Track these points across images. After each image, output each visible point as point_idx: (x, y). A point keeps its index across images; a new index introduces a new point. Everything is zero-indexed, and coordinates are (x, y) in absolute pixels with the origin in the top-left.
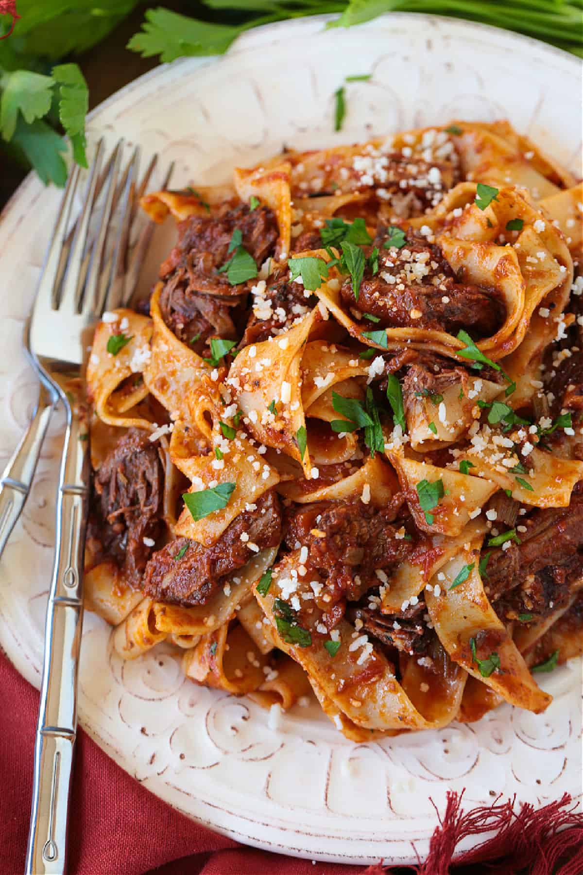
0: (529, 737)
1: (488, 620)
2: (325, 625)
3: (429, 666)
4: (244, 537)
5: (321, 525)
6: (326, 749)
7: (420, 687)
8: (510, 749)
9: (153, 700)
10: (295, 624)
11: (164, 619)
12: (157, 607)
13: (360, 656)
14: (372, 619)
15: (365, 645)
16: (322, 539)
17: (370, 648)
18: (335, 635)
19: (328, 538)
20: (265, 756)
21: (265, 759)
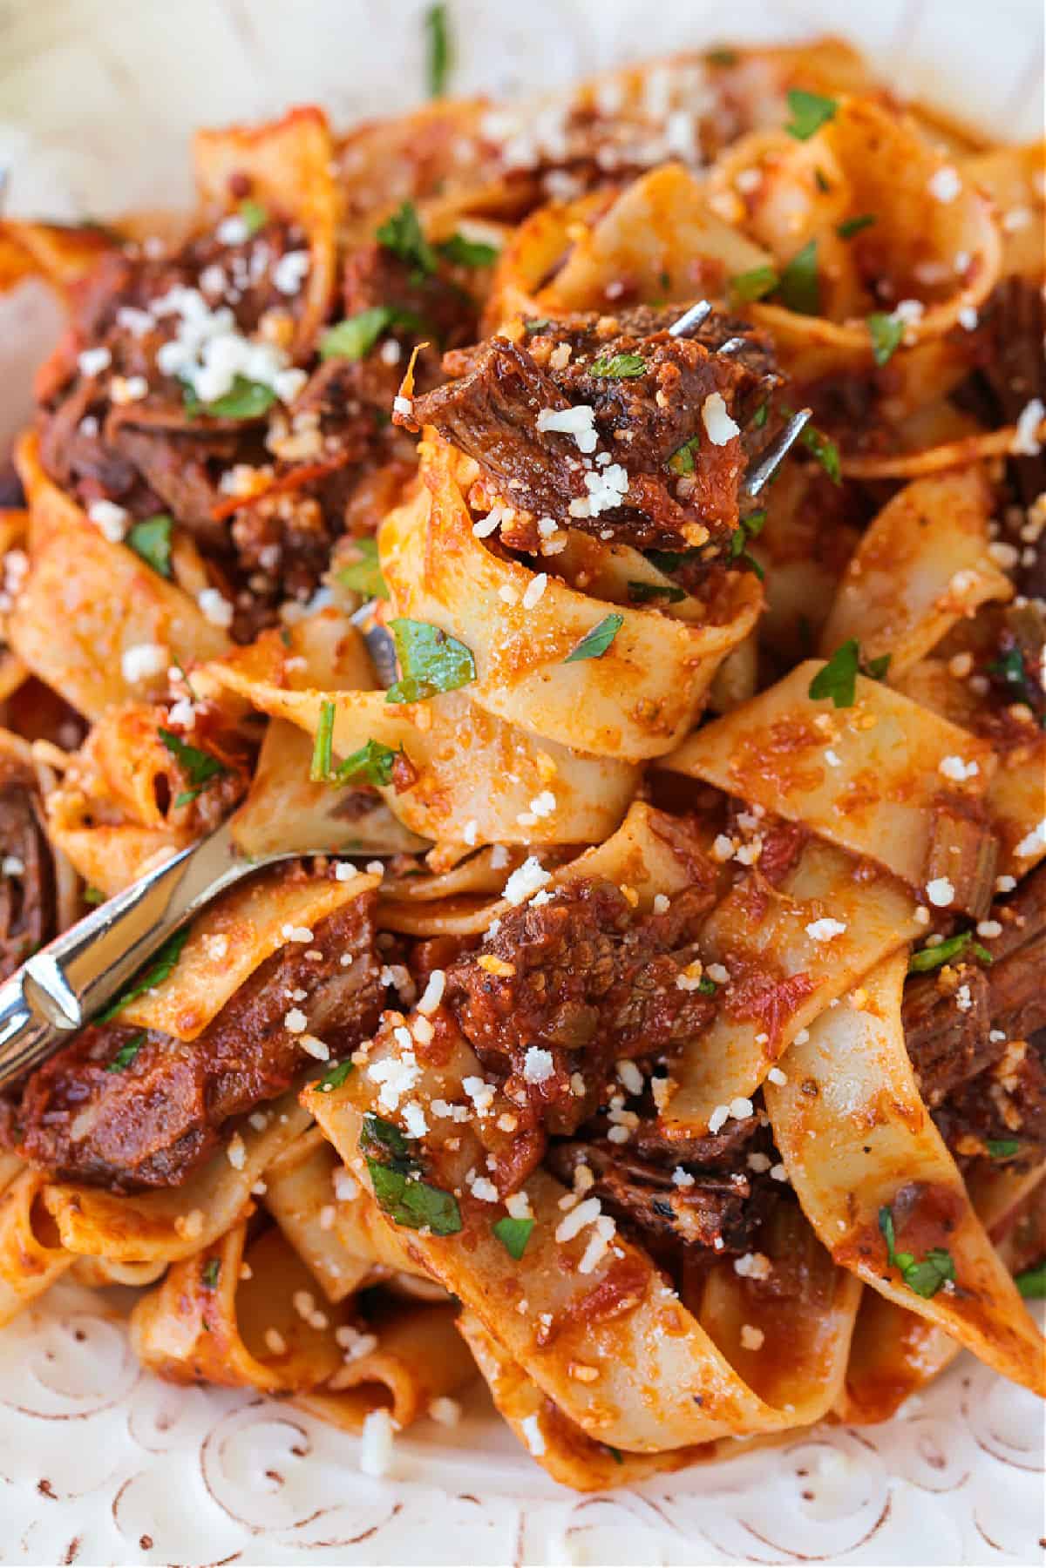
0: (1010, 1446)
1: (924, 1154)
2: (493, 1182)
3: (763, 1276)
4: (296, 1021)
5: (502, 945)
6: (508, 1514)
7: (740, 1338)
8: (966, 1477)
9: (66, 1418)
10: (417, 1175)
11: (81, 1223)
12: (56, 1199)
13: (584, 1252)
14: (618, 1164)
15: (595, 1223)
16: (502, 980)
17: (607, 1227)
18: (518, 1206)
19: (519, 977)
20: (357, 1534)
21: (355, 1540)
